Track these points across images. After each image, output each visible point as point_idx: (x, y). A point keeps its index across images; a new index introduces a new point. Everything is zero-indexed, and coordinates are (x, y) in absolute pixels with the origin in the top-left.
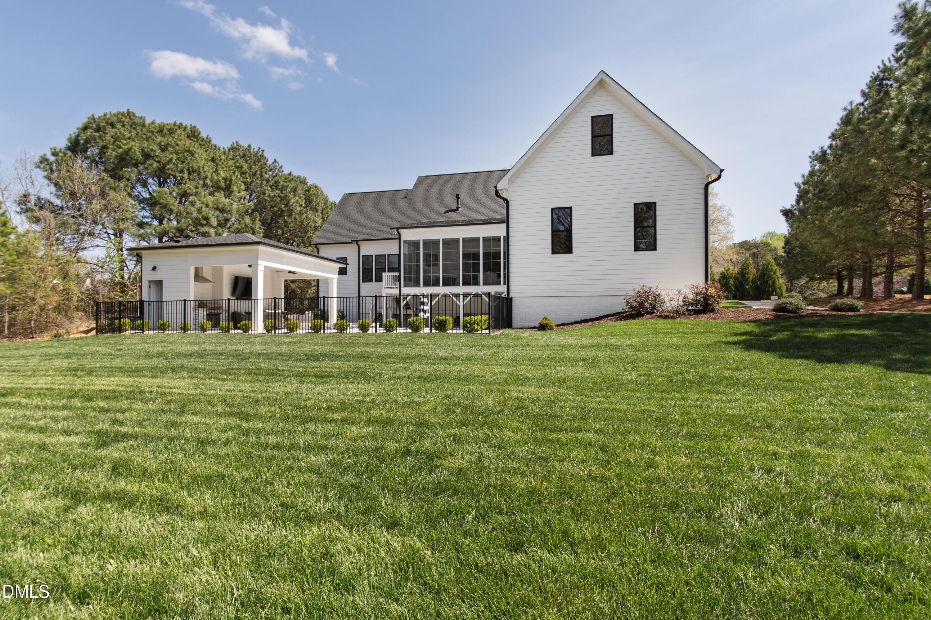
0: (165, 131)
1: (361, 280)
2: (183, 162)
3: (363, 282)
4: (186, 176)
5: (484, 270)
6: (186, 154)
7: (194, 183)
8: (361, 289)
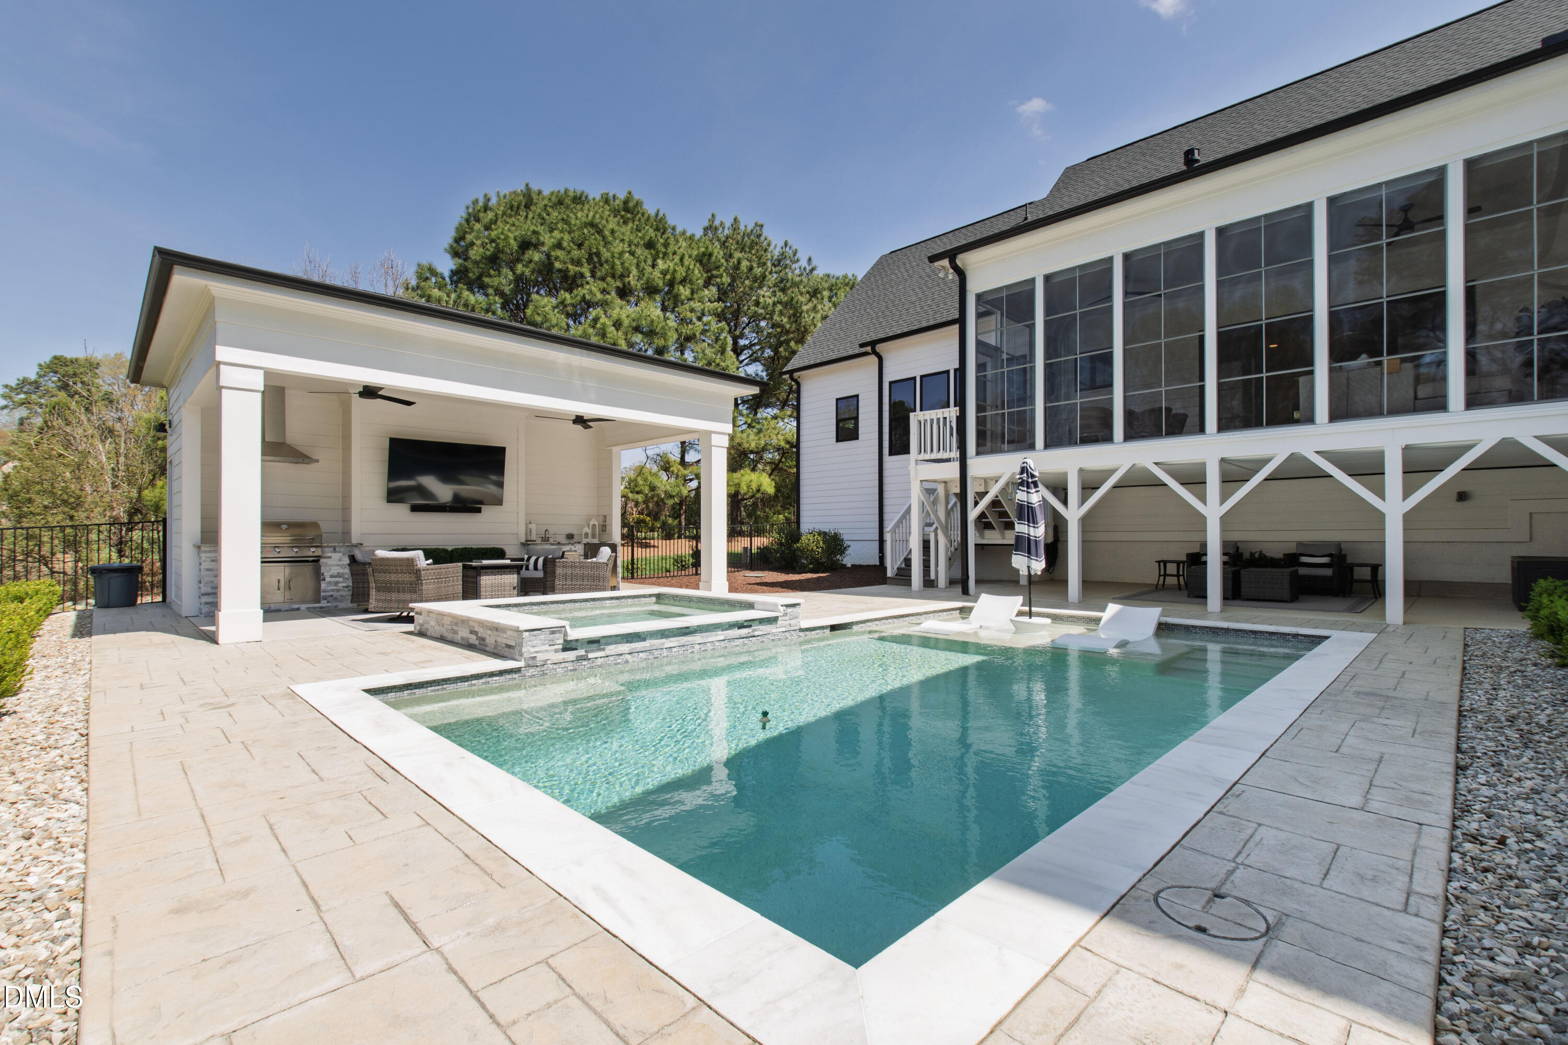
0: (568, 201)
1: (886, 450)
2: (580, 246)
3: (891, 454)
4: (586, 270)
5: (1337, 353)
6: (586, 231)
7: (602, 285)
8: (886, 473)
